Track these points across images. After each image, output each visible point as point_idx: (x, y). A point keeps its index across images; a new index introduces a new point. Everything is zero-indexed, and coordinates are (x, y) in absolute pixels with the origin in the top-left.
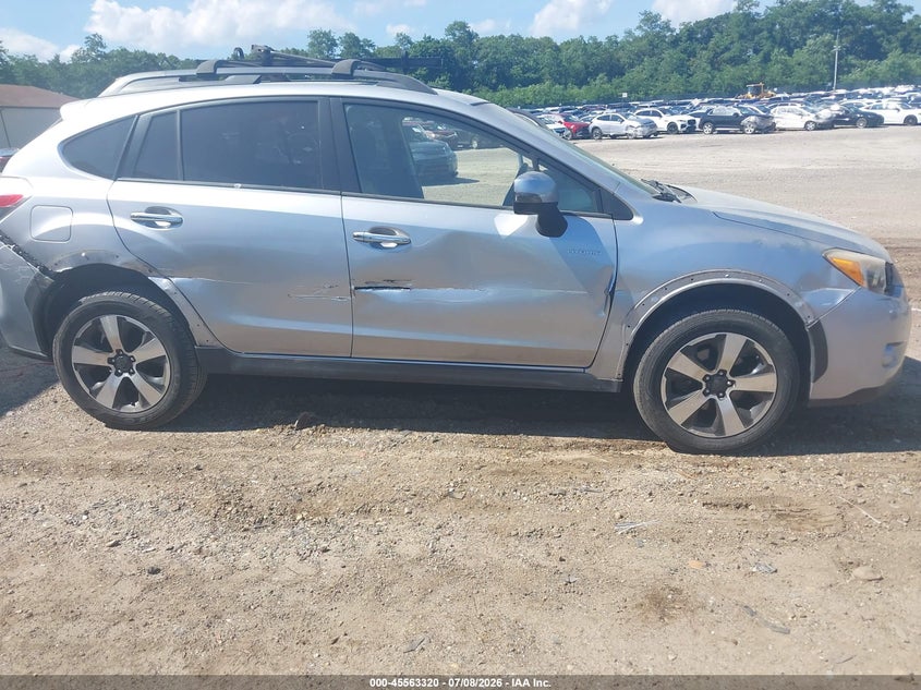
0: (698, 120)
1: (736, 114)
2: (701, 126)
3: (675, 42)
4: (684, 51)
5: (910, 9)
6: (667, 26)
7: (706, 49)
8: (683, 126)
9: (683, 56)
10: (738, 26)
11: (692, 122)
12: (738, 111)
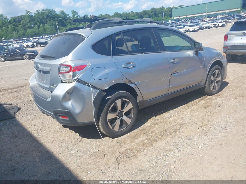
0: (35, 44)
1: (46, 41)
2: (37, 45)
3: (10, 22)
4: (14, 25)
5: (68, 15)
6: (6, 18)
7: (20, 24)
8: (31, 45)
9: (14, 27)
10: (28, 18)
11: (33, 44)
12: (46, 40)
